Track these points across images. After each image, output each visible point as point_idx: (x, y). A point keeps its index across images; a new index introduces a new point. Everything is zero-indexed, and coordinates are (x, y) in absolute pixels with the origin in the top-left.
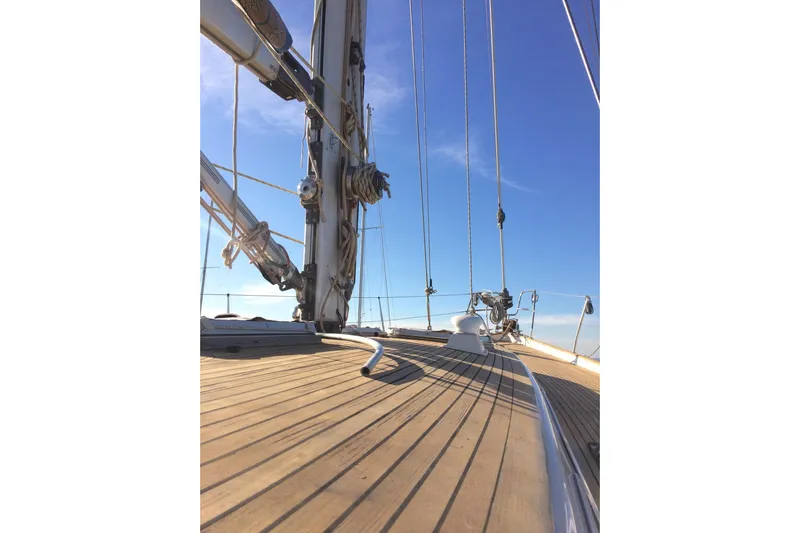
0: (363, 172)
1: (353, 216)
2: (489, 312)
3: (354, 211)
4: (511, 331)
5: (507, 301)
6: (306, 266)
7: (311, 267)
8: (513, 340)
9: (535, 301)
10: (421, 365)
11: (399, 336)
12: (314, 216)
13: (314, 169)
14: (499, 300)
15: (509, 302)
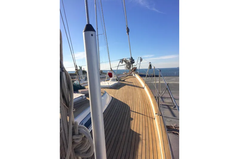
2: (126, 65)
4: (134, 72)
8: (133, 75)
14: (129, 61)
15: (133, 62)
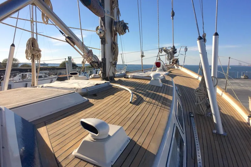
0: (120, 25)
1: (116, 38)
2: (167, 56)
3: (116, 36)
4: (175, 64)
5: (174, 50)
6: (102, 59)
7: (104, 59)
8: (176, 68)
9: (186, 51)
10: (142, 96)
11: (133, 78)
12: (103, 41)
13: (102, 25)
14: (171, 51)
15: (175, 51)
